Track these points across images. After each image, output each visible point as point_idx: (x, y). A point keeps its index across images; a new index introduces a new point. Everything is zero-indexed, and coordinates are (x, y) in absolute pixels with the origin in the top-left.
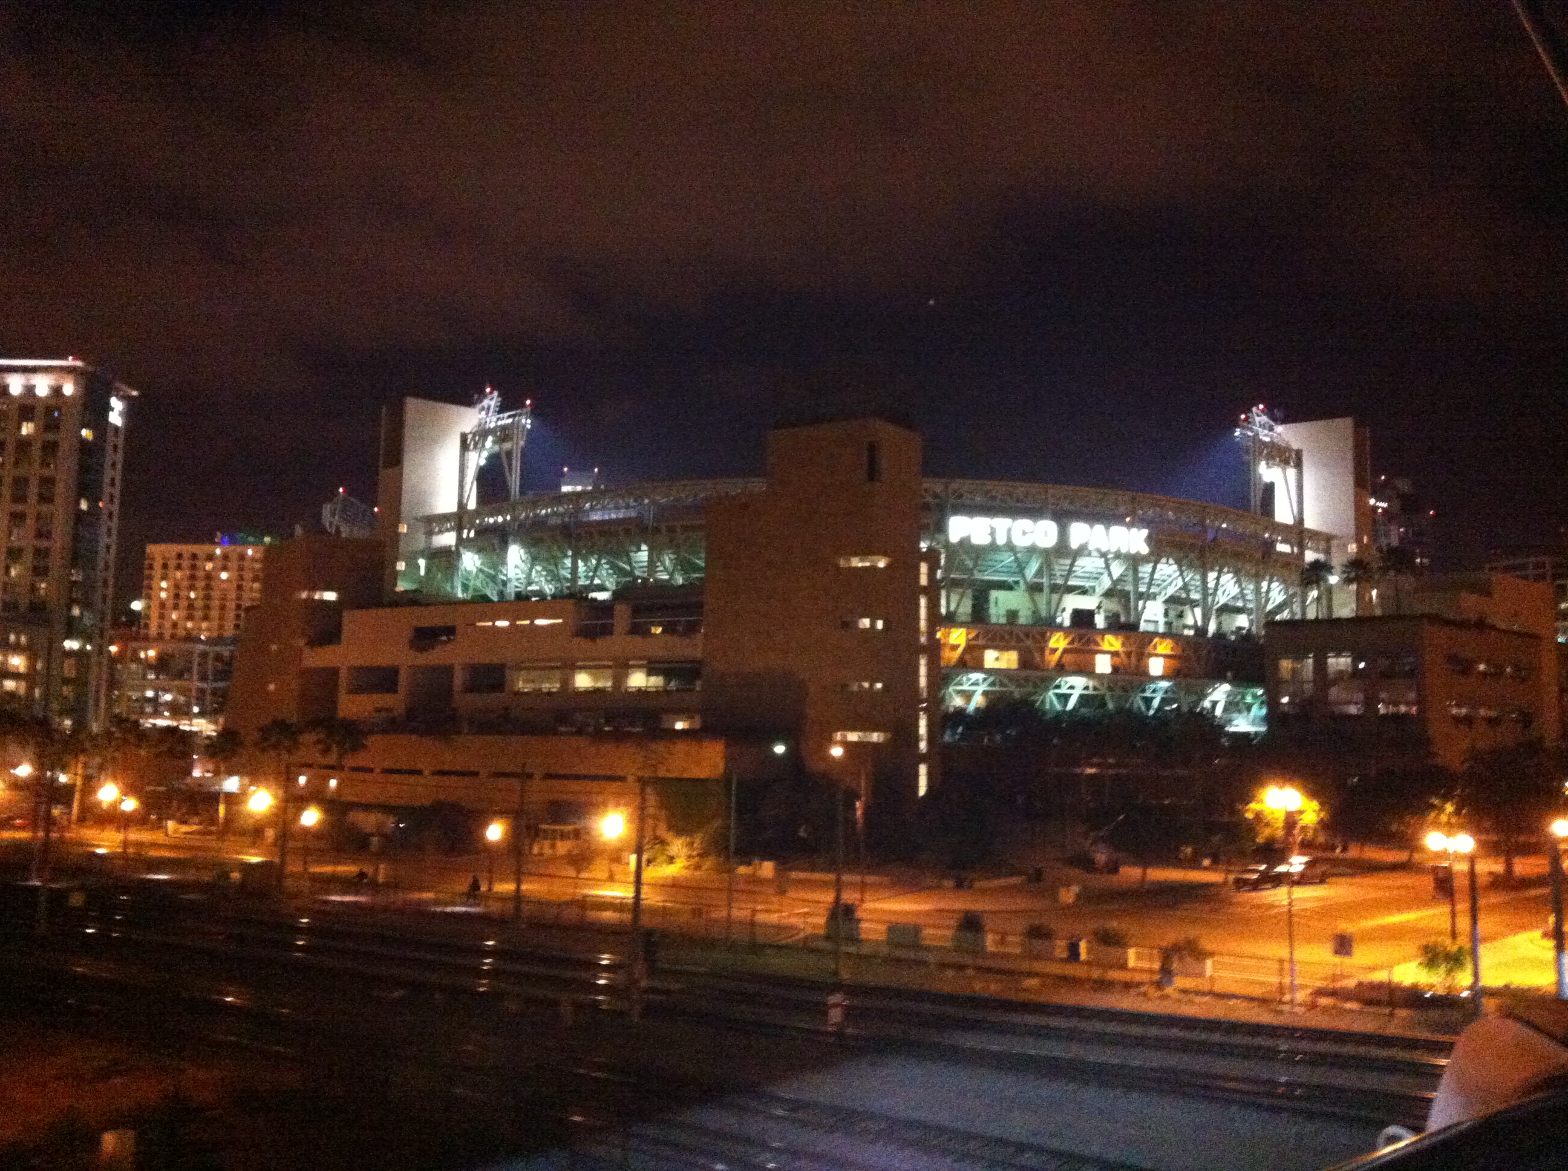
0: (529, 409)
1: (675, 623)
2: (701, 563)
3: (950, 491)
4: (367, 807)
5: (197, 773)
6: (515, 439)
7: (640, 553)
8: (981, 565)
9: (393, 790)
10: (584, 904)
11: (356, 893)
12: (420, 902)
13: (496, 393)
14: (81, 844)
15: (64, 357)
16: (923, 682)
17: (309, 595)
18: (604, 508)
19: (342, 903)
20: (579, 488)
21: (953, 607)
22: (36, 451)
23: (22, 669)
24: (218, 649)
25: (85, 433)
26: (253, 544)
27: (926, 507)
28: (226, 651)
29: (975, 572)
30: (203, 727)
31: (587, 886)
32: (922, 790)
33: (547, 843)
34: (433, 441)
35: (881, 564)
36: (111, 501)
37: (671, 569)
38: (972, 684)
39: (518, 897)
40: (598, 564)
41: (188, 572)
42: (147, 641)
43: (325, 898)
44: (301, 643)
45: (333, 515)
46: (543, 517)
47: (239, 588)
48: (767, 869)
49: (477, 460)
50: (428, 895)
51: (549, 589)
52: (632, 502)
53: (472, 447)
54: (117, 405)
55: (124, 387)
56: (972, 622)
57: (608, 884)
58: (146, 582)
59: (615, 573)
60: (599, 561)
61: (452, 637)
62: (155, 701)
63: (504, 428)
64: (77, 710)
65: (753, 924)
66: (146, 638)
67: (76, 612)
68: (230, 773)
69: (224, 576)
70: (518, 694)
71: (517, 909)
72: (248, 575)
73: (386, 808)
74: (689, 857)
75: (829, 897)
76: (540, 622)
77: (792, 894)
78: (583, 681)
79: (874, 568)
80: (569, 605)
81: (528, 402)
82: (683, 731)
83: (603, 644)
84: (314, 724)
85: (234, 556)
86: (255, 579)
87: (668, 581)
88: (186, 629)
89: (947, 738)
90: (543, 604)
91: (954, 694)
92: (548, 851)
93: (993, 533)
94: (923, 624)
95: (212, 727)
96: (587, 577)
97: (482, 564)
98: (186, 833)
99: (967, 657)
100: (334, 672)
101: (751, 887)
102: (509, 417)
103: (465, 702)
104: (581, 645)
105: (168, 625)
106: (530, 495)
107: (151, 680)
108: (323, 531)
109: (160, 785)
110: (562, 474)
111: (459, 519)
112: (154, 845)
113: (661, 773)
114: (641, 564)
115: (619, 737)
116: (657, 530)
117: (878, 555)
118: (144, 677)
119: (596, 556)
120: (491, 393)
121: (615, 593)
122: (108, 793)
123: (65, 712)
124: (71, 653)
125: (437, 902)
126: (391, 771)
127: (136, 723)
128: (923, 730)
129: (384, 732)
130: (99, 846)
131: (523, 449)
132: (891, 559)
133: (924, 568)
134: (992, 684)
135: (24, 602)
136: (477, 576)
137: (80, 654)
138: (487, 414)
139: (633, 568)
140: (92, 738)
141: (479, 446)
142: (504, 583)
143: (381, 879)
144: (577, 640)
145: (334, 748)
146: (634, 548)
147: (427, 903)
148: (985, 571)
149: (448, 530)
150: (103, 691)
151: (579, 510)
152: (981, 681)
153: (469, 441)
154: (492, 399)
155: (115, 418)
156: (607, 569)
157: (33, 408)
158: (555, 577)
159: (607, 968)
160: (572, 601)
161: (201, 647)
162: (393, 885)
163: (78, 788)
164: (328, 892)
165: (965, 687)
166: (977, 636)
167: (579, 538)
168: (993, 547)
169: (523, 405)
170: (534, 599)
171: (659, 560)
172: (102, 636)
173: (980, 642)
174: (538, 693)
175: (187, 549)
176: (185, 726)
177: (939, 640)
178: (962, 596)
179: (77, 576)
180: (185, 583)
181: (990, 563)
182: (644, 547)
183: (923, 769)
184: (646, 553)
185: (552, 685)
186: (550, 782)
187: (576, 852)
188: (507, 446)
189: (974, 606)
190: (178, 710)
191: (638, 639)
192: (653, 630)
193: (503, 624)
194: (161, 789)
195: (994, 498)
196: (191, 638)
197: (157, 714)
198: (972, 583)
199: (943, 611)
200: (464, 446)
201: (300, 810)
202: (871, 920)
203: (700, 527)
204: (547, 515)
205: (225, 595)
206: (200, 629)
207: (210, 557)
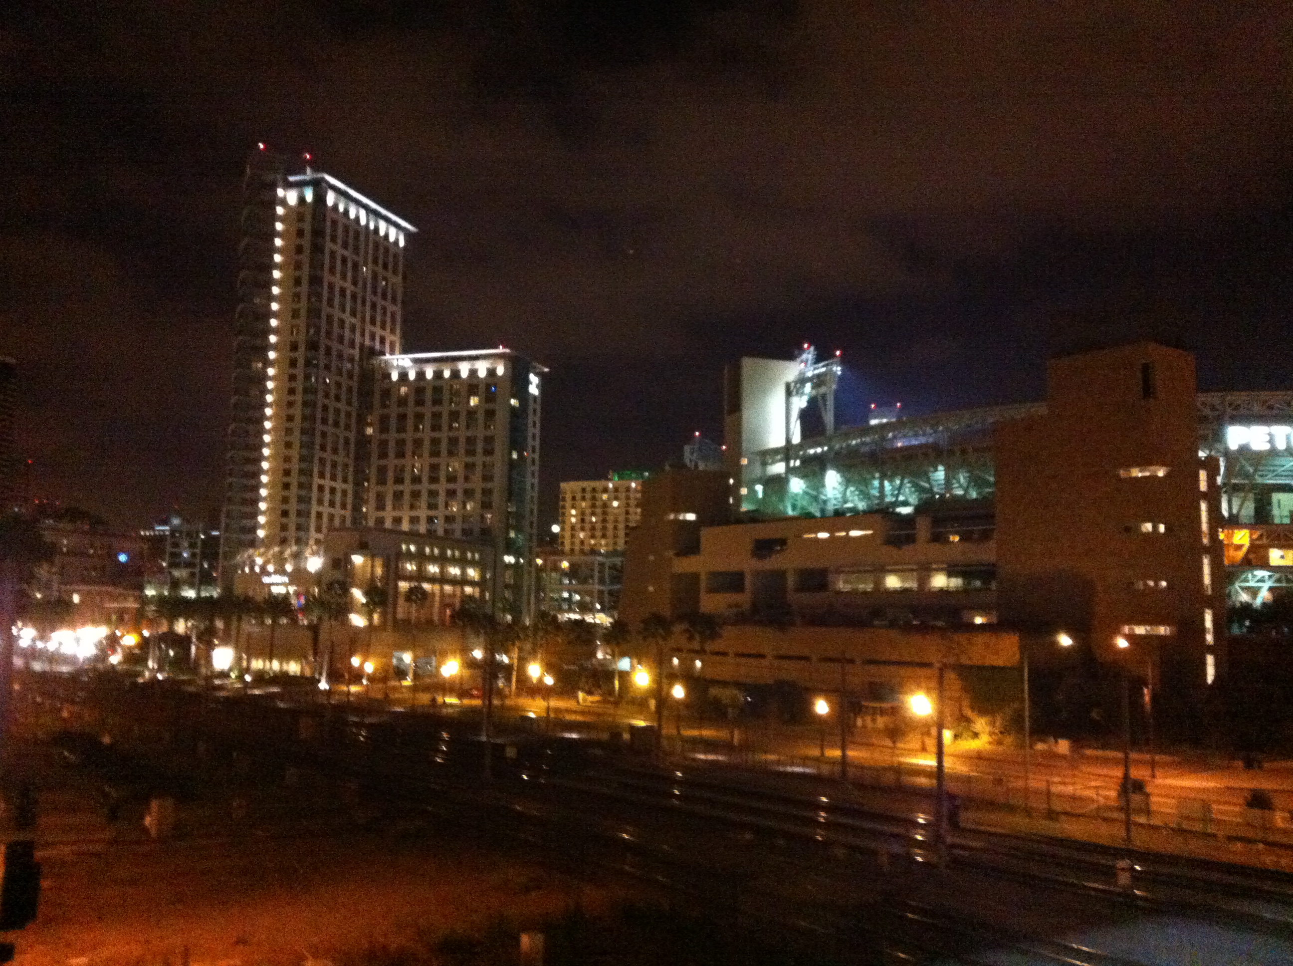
0: (839, 359)
1: (972, 532)
2: (992, 479)
3: (1227, 404)
4: (724, 684)
5: (600, 655)
6: (829, 384)
7: (937, 474)
8: (1262, 470)
9: (743, 670)
10: (899, 770)
11: (717, 754)
12: (766, 763)
13: (812, 348)
14: (517, 708)
15: (496, 347)
16: (1207, 580)
17: (675, 517)
18: (905, 436)
19: (706, 761)
20: (885, 421)
21: (1235, 511)
22: (481, 417)
23: (476, 579)
24: (611, 560)
25: (513, 402)
26: (635, 479)
27: (1204, 419)
28: (618, 560)
29: (1256, 477)
30: (602, 619)
31: (902, 755)
32: (1210, 678)
33: (868, 719)
34: (764, 391)
35: (1161, 473)
36: (534, 451)
37: (965, 485)
38: (1258, 581)
39: (844, 761)
40: (902, 484)
41: (590, 502)
42: (562, 554)
43: (693, 756)
44: (671, 554)
45: (692, 453)
46: (853, 447)
47: (627, 513)
48: (1063, 746)
49: (800, 403)
50: (771, 757)
51: (861, 506)
52: (929, 430)
53: (794, 393)
54: (534, 379)
55: (540, 366)
56: (1256, 524)
57: (922, 754)
58: (560, 511)
59: (916, 491)
60: (902, 481)
61: (784, 547)
62: (569, 600)
63: (819, 376)
64: (515, 608)
65: (1049, 794)
66: (562, 552)
67: (512, 535)
68: (623, 654)
69: (615, 504)
70: (839, 593)
71: (844, 773)
72: (632, 502)
73: (738, 685)
74: (992, 734)
75: (1118, 773)
76: (854, 533)
77: (1083, 768)
78: (893, 582)
79: (1154, 477)
80: (878, 517)
81: (838, 353)
82: (982, 625)
83: (907, 551)
84: (681, 618)
85: (622, 489)
86: (637, 506)
87: (964, 496)
88: (590, 544)
89: (1236, 630)
90: (856, 518)
91: (1239, 590)
92: (869, 725)
93: (1271, 441)
94: (1205, 527)
95: (610, 620)
96: (892, 495)
97: (807, 487)
98: (592, 702)
99: (1251, 556)
100: (695, 577)
101: (1048, 762)
102: (823, 366)
103: (798, 600)
104: (888, 552)
105: (577, 542)
106: (844, 429)
107: (566, 584)
108: (684, 467)
109: (572, 664)
110: (870, 410)
111: (787, 452)
112: (568, 711)
113: (964, 660)
114: (938, 483)
115: (924, 629)
116: (951, 452)
117: (1157, 465)
118: (560, 582)
119: (899, 477)
120: (809, 347)
121: (917, 509)
122: (535, 670)
123: (504, 610)
124: (509, 566)
125: (778, 762)
126: (743, 655)
127: (555, 618)
128: (1209, 623)
129: (734, 623)
130: (531, 711)
131: (836, 393)
132: (1169, 469)
133: (1203, 475)
134: (1279, 580)
135: (477, 530)
136: (802, 498)
137: (516, 566)
138: (806, 365)
139: (931, 486)
140: (525, 628)
141: (800, 393)
142: (825, 502)
143: (736, 741)
144: (884, 549)
145: (697, 636)
146: (932, 469)
147: (771, 763)
148: (1266, 476)
149: (780, 461)
150: (533, 595)
151: (883, 438)
152: (1267, 577)
153: (792, 388)
154: (809, 353)
155: (534, 390)
156: (909, 488)
157: (477, 386)
158: (865, 495)
159: (922, 826)
160: (880, 515)
161: (600, 559)
162: (746, 747)
163: (515, 668)
164: (695, 751)
165: (1252, 584)
166: (1261, 536)
167: (884, 463)
168: (1273, 453)
169: (834, 356)
170: (848, 514)
171: (954, 478)
172: (530, 553)
173: (1265, 541)
174: (854, 593)
175: (588, 484)
176: (589, 619)
177: (1221, 542)
178: (1245, 499)
179: (512, 508)
180: (588, 511)
181: (1272, 468)
182: (941, 468)
183: (1210, 660)
184: (943, 473)
185: (867, 586)
186: (869, 667)
187: (891, 726)
188: (823, 390)
189: (1257, 508)
190: (585, 608)
191: (937, 546)
192: (952, 538)
193: (823, 535)
194: (574, 667)
195: (1271, 407)
196: (594, 552)
197: (570, 610)
198: (1254, 487)
199: (1225, 513)
200: (789, 393)
201: (671, 684)
202: (1158, 795)
203: (988, 449)
204: (857, 445)
205: (617, 518)
206: (601, 546)
207: (605, 490)
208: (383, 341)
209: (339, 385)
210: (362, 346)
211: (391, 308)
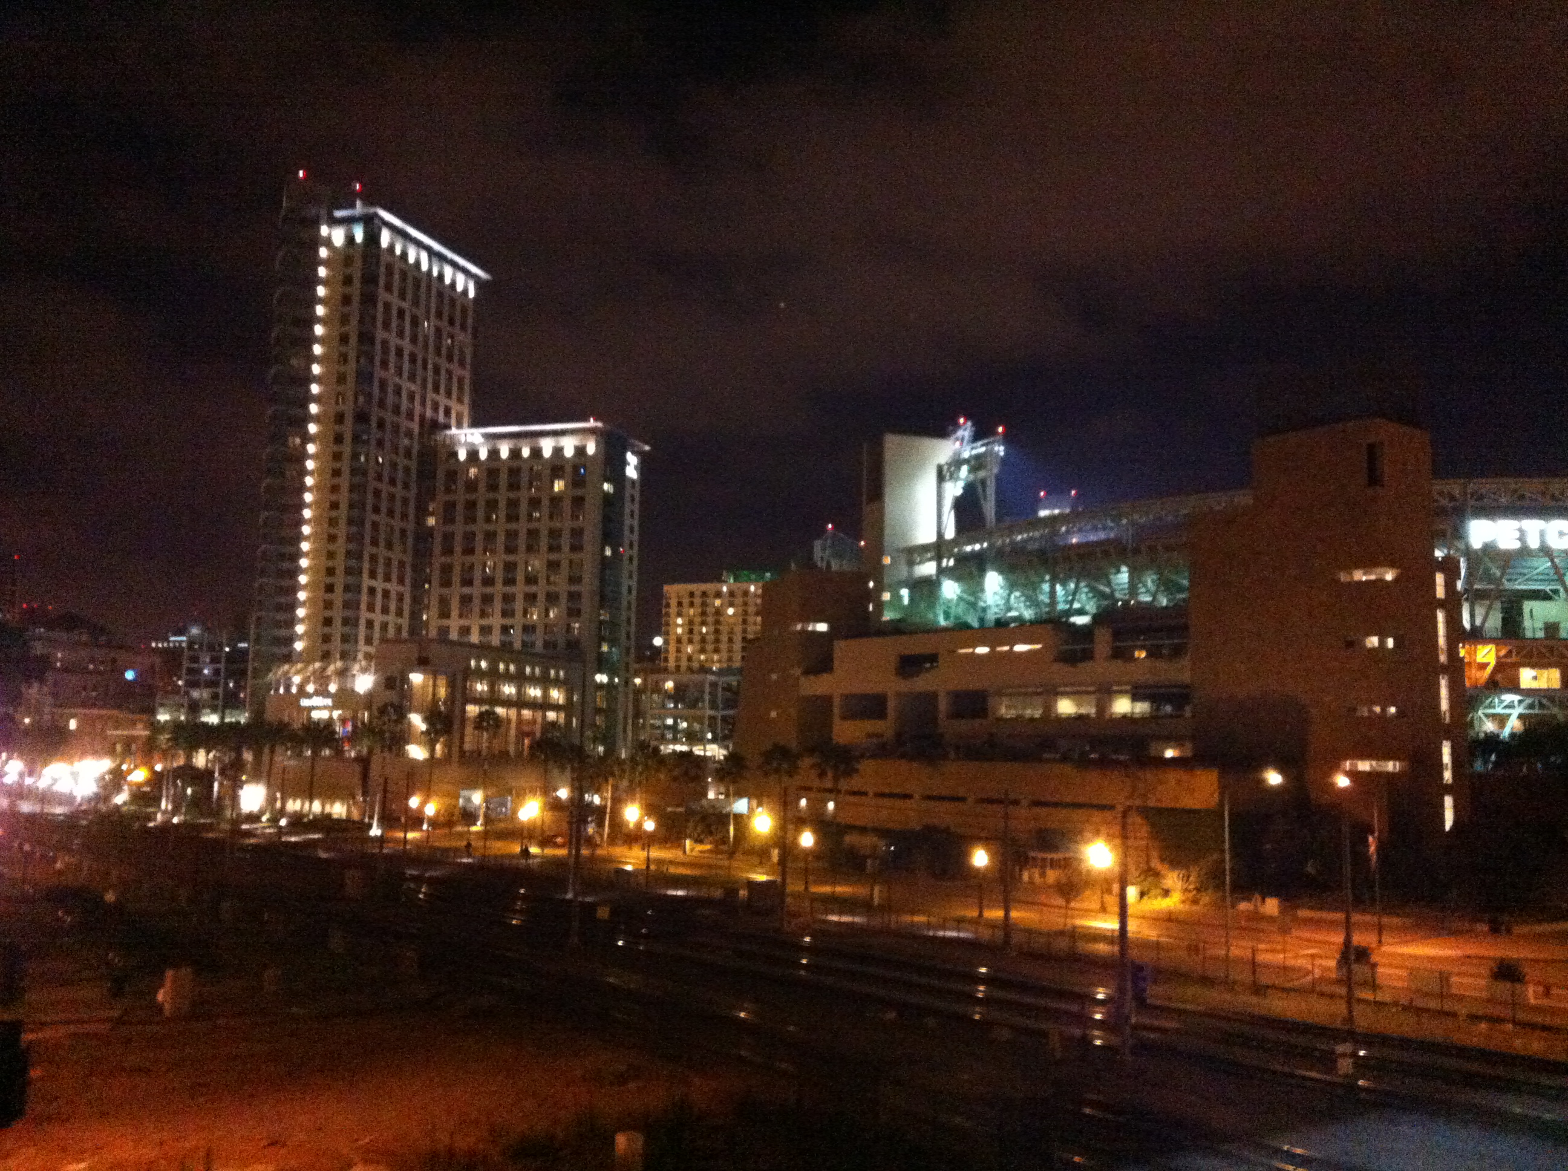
0: (1001, 437)
1: (1159, 647)
2: (1185, 582)
3: (1469, 492)
4: (863, 830)
5: (711, 795)
6: (989, 467)
7: (1119, 576)
8: (1509, 574)
9: (884, 814)
10: (1075, 935)
11: (853, 914)
12: (913, 924)
13: (969, 424)
14: (609, 860)
15: (587, 420)
16: (1444, 705)
17: (803, 626)
18: (1081, 530)
19: (839, 924)
20: (1057, 511)
21: (1478, 622)
22: (567, 505)
23: (561, 702)
24: (725, 679)
25: (606, 487)
26: (755, 581)
27: (1442, 512)
28: (733, 680)
29: (1504, 581)
30: (715, 751)
31: (1077, 917)
32: (1449, 824)
33: (1036, 873)
34: (910, 475)
35: (1389, 577)
36: (631, 546)
37: (1153, 589)
38: (1506, 707)
39: (1006, 924)
40: (1077, 587)
41: (700, 610)
42: (666, 672)
43: (823, 917)
44: (797, 671)
45: (824, 550)
46: (1019, 543)
47: (745, 622)
48: (1272, 906)
49: (954, 489)
50: (920, 919)
51: (1028, 614)
52: (1110, 524)
53: (948, 478)
54: (632, 459)
55: (637, 442)
56: (1503, 637)
57: (1101, 915)
58: (663, 620)
59: (1094, 597)
60: (1077, 585)
61: (935, 664)
62: (674, 728)
63: (978, 457)
64: (608, 738)
65: (1254, 964)
66: (666, 670)
67: (605, 648)
68: (739, 795)
69: (731, 611)
70: (1000, 719)
71: (1007, 935)
72: (752, 609)
73: (884, 833)
74: (1186, 890)
75: (1339, 938)
76: (1020, 648)
77: (1295, 933)
78: (1066, 707)
79: (1381, 581)
80: (1047, 628)
81: (1000, 429)
82: (1173, 759)
83: (1085, 668)
84: (811, 751)
85: (739, 593)
86: (757, 614)
87: (1152, 603)
88: (700, 661)
89: (1478, 766)
90: (1023, 629)
91: (1484, 718)
92: (1037, 879)
93: (1522, 538)
94: (1442, 641)
95: (724, 752)
96: (1066, 602)
97: (962, 592)
98: (701, 852)
99: (1499, 677)
100: (828, 700)
101: (1254, 925)
102: (983, 446)
103: (952, 728)
104: (1060, 671)
105: (684, 658)
106: (1008, 521)
107: (670, 709)
108: (814, 566)
109: (678, 806)
110: (1039, 499)
111: (939, 549)
112: (673, 863)
113: (1152, 803)
114: (1121, 587)
115: (1104, 763)
116: (1137, 551)
117: (1385, 566)
118: (664, 706)
119: (1074, 580)
120: (964, 423)
121: (1096, 618)
122: (632, 813)
123: (595, 740)
124: (601, 686)
125: (929, 926)
126: (882, 795)
127: (656, 750)
128: (1447, 758)
129: (873, 756)
130: (627, 863)
131: (997, 476)
132: (1399, 571)
133: (1440, 579)
134: (1531, 706)
135: (561, 642)
136: (957, 605)
137: (610, 685)
138: (962, 444)
139: (1113, 591)
140: (621, 762)
141: (953, 477)
142: (984, 610)
143: (876, 901)
144: (1056, 667)
145: (830, 772)
146: (1113, 570)
147: (919, 926)
148: (1516, 580)
149: (930, 560)
150: (630, 721)
151: (1055, 533)
152: (1516, 703)
153: (945, 471)
154: (965, 430)
155: (631, 472)
156: (1086, 592)
157: (562, 468)
158: (1033, 602)
159: (1102, 1002)
160: (1049, 627)
161: (711, 677)
162: (887, 907)
163: (608, 810)
164: (827, 912)
165: (1499, 710)
166: (1510, 652)
167: (1056, 562)
168: (1524, 552)
169: (996, 433)
170: (1013, 625)
171: (1141, 581)
172: (627, 670)
173: (1514, 659)
174: (1019, 719)
175: (697, 588)
176: (698, 751)
177: (1462, 659)
178: (1490, 608)
179: (604, 616)
180: (698, 620)
181: (1521, 571)
182: (1124, 569)
183: (1448, 801)
184: (1126, 575)
185: (1035, 712)
186: (1037, 810)
187: (1064, 880)
188: (982, 474)
189: (1504, 619)
190: (693, 737)
191: (1121, 663)
192: (1137, 654)
193: (982, 650)
194: (680, 810)
195: (1522, 497)
196: (704, 669)
197: (675, 740)
198: (1500, 594)
199: (1467, 624)
200: (941, 478)
201: (798, 831)
202: (1391, 965)
203: (1181, 546)
204: (1023, 541)
205: (732, 629)
206: (713, 662)
207: (718, 595)
208: (447, 412)
209: (394, 465)
210: (422, 417)
211: (458, 371)
